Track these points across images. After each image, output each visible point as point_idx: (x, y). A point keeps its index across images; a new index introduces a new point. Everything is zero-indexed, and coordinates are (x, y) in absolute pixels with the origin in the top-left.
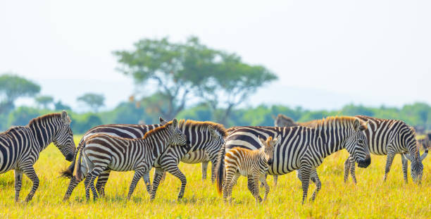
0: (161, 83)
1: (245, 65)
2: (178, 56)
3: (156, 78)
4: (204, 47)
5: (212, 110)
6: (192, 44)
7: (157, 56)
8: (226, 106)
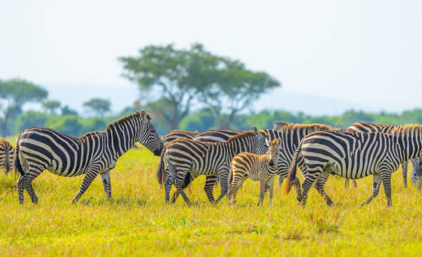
0: (165, 89)
1: (249, 72)
2: (183, 63)
3: (161, 84)
4: (208, 54)
5: (215, 115)
6: (196, 51)
7: (162, 63)
8: (229, 112)
